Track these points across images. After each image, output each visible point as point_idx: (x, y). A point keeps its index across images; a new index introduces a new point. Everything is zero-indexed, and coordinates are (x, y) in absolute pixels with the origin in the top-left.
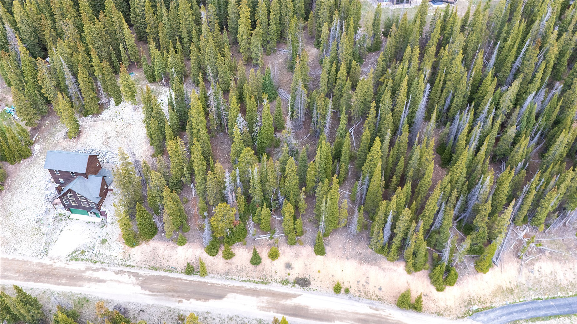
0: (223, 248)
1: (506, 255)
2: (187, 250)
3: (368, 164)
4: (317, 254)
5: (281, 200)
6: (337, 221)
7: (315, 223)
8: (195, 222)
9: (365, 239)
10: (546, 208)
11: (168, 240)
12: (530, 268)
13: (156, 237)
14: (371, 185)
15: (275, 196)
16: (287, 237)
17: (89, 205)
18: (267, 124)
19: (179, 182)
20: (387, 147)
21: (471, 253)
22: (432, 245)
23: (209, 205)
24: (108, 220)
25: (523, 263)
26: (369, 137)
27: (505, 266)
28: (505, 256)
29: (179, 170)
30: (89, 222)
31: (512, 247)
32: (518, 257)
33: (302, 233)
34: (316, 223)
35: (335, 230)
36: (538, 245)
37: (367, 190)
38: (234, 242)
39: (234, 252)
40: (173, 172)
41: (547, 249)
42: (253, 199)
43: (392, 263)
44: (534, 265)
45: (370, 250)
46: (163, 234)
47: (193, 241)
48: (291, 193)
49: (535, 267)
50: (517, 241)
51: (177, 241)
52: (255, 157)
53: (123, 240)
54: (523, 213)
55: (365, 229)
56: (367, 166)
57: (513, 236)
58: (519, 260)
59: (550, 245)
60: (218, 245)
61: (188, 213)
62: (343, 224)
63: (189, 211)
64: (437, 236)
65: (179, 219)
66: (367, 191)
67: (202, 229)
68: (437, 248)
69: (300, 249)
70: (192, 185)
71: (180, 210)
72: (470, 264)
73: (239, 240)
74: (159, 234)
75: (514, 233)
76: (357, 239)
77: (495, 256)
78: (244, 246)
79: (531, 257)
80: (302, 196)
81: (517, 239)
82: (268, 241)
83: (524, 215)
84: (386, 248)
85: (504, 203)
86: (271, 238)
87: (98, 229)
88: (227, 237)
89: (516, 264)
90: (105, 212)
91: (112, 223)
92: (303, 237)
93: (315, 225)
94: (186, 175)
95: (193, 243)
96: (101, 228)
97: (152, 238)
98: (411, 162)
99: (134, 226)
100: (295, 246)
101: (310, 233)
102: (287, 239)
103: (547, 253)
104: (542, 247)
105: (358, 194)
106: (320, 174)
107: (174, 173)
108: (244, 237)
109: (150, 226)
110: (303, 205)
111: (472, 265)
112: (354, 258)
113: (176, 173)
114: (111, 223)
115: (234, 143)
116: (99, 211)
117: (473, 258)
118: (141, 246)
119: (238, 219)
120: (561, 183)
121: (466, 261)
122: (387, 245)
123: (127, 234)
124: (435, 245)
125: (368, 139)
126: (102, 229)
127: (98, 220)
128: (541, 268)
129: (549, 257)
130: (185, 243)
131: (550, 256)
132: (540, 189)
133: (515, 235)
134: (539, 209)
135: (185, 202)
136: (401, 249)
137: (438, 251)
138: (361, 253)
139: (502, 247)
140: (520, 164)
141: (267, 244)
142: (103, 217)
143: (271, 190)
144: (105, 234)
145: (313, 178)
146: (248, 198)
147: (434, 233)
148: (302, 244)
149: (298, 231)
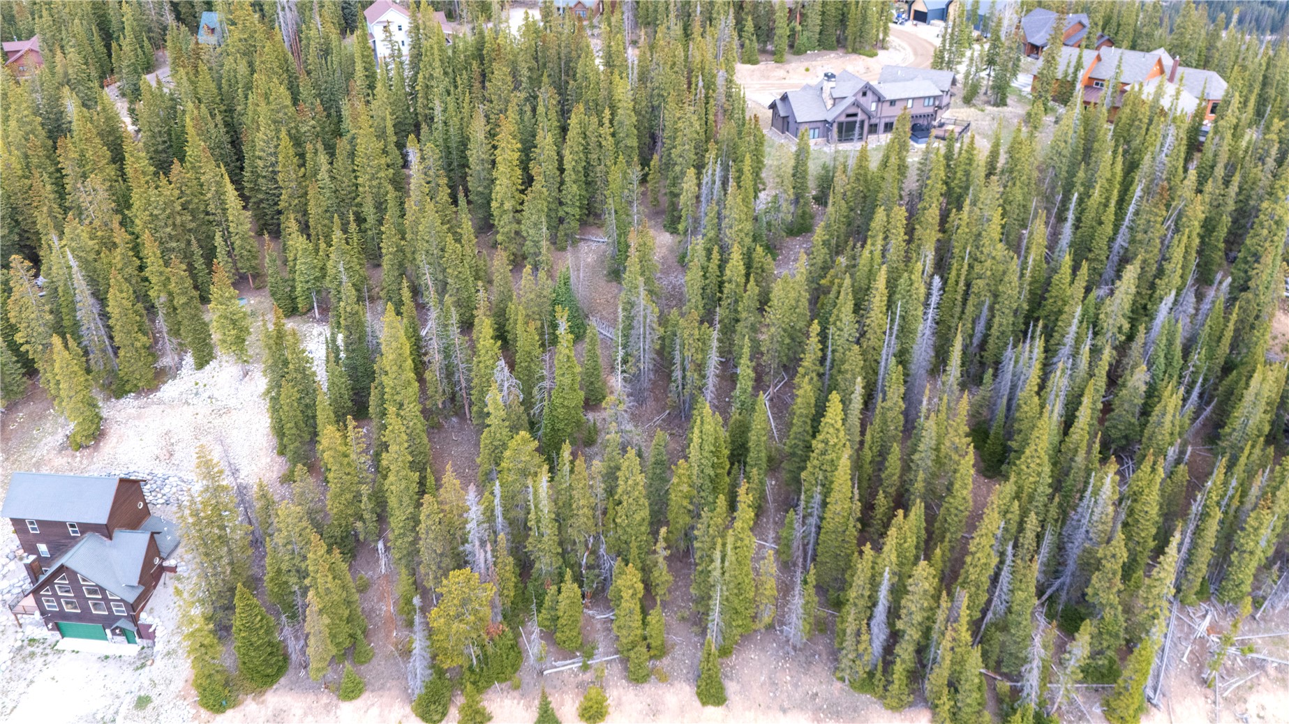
0: (460, 700)
1: (1175, 679)
2: (366, 712)
3: (816, 462)
4: (704, 704)
5: (607, 566)
6: (751, 612)
7: (695, 624)
8: (388, 636)
9: (824, 657)
10: (1251, 553)
11: (314, 688)
12: (1238, 708)
13: (283, 680)
14: (828, 515)
15: (593, 557)
16: (625, 661)
17: (109, 609)
18: (567, 380)
19: (347, 537)
20: (858, 423)
21: (1089, 679)
22: (992, 664)
23: (424, 588)
24: (160, 647)
25: (1219, 699)
26: (813, 401)
27: (1178, 709)
28: (1173, 682)
29: (350, 504)
30: (107, 657)
31: (1185, 659)
32: (1205, 683)
33: (663, 651)
34: (699, 622)
35: (746, 638)
36: (1246, 650)
37: (819, 528)
38: (489, 683)
39: (488, 710)
40: (333, 506)
41: (1270, 659)
42: (537, 565)
43: (897, 715)
44: (1245, 701)
45: (839, 684)
46: (303, 673)
47: (382, 687)
48: (634, 545)
49: (1248, 706)
50: (1194, 642)
51: (338, 689)
52: (538, 459)
53: (194, 695)
54: (1199, 570)
55: (821, 631)
56: (815, 467)
57: (1182, 631)
58: (1208, 691)
59: (1274, 649)
60: (447, 694)
61: (369, 614)
62: (767, 619)
63: (372, 610)
64: (1000, 636)
65: (346, 629)
66: (818, 534)
67: (407, 653)
68: (1005, 670)
69: (660, 692)
70: (380, 545)
71: (348, 603)
72: (1091, 707)
73: (501, 676)
74: (291, 672)
75: (1183, 625)
76: (803, 659)
77: (1150, 682)
78: (516, 694)
79: (1236, 682)
80: (661, 551)
81: (1192, 637)
82: (576, 676)
83: (1200, 575)
84: (879, 675)
85: (1152, 544)
86: (585, 668)
87: (128, 673)
88: (471, 669)
89: (1201, 701)
90: (150, 626)
91: (169, 653)
92: (666, 661)
93: (695, 629)
94: (367, 516)
95: (381, 693)
96: (137, 669)
97: (272, 683)
98: (916, 457)
99: (227, 657)
100: (646, 686)
101: (684, 649)
102: (626, 669)
103: (1271, 671)
104: (1255, 655)
105: (796, 544)
106: (702, 494)
107: (335, 510)
108: (515, 668)
109: (269, 649)
110: (662, 574)
111: (1097, 710)
112: (800, 707)
113: (342, 511)
114: (165, 652)
115: (486, 430)
116: (136, 624)
117: (1097, 690)
118: (242, 707)
119: (500, 618)
120: (1277, 488)
121: (1080, 700)
122: (880, 668)
123: (206, 672)
124: (999, 663)
125: (809, 404)
126: (139, 671)
127: (131, 650)
128: (1263, 708)
129: (1277, 679)
130: (361, 692)
131: (1280, 676)
132: (1228, 505)
133: (1186, 629)
134: (1234, 557)
135: (363, 589)
136: (917, 675)
137: (1008, 676)
138: (817, 694)
139: (1162, 661)
140: (1172, 452)
141: (574, 685)
142: (145, 642)
143: (582, 539)
144: (146, 683)
145: (685, 503)
146: (525, 566)
147: (993, 629)
148: (664, 678)
149: (653, 644)
